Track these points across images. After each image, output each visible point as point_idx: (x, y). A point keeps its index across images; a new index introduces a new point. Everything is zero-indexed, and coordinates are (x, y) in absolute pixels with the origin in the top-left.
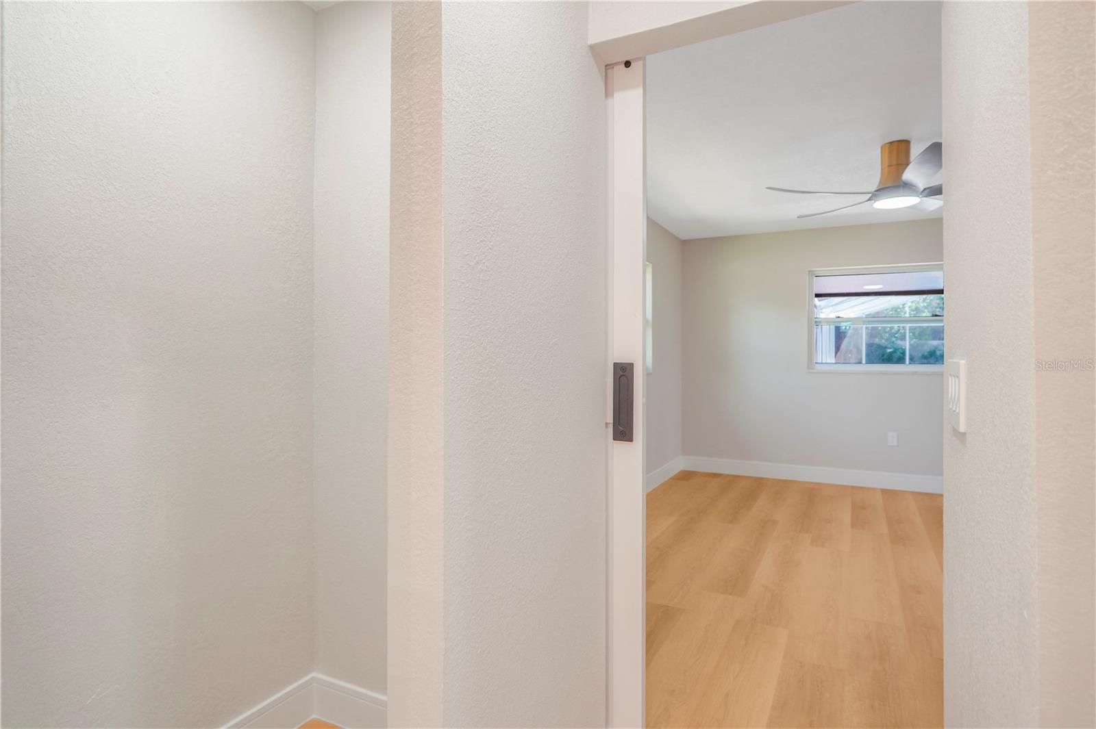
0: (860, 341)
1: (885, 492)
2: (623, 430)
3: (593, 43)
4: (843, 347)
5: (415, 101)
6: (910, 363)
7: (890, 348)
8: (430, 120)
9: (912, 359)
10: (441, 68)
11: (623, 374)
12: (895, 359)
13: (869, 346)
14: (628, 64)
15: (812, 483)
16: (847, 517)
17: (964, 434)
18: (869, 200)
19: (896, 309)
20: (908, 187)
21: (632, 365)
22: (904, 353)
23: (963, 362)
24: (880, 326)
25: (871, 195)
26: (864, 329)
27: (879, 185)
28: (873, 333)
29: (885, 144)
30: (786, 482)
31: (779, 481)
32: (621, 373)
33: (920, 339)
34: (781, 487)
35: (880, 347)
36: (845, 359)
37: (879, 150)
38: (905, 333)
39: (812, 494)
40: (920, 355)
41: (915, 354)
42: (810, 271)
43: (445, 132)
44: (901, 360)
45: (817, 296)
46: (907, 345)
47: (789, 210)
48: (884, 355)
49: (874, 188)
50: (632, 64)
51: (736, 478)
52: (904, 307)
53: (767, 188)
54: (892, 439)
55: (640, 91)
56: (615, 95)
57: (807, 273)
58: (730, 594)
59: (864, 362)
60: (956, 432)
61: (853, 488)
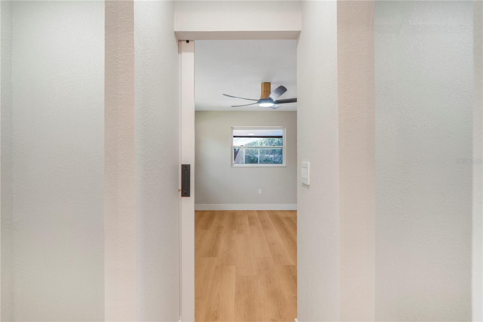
0: (243, 154)
1: (258, 211)
2: (185, 192)
3: (176, 31)
4: (237, 157)
5: (119, 49)
6: (260, 163)
7: (253, 158)
8: (128, 58)
9: (260, 162)
10: (133, 37)
11: (186, 169)
12: (255, 161)
13: (246, 156)
14: (188, 41)
15: (232, 211)
16: (247, 222)
17: (309, 185)
18: (257, 103)
19: (255, 143)
20: (270, 100)
21: (189, 165)
22: (258, 159)
23: (309, 163)
24: (249, 149)
25: (258, 101)
26: (244, 150)
27: (261, 98)
28: (247, 152)
29: (263, 83)
30: (223, 211)
31: (221, 211)
32: (185, 169)
33: (262, 154)
34: (222, 213)
35: (249, 157)
36: (237, 162)
37: (261, 85)
38: (258, 152)
39: (234, 214)
40: (263, 160)
41: (261, 160)
42: (232, 127)
43: (135, 65)
44: (257, 162)
45: (234, 137)
46: (258, 156)
47: (228, 103)
48: (251, 160)
49: (259, 99)
50: (190, 42)
51: (204, 212)
52: (257, 142)
53: (223, 94)
54: (260, 191)
55: (193, 54)
56: (182, 54)
57: (231, 128)
58: (211, 257)
59: (244, 163)
60: (305, 185)
61: (247, 211)
